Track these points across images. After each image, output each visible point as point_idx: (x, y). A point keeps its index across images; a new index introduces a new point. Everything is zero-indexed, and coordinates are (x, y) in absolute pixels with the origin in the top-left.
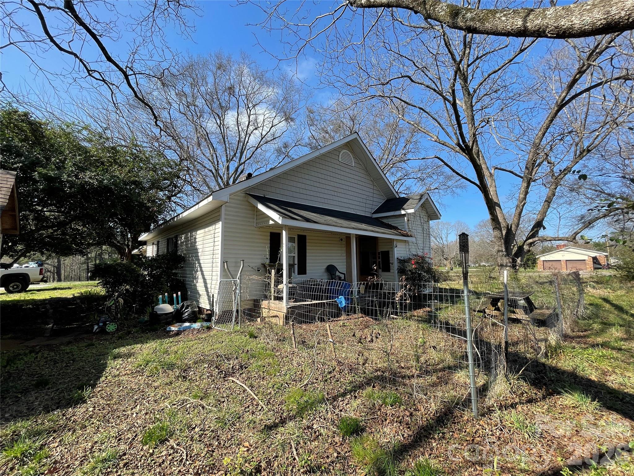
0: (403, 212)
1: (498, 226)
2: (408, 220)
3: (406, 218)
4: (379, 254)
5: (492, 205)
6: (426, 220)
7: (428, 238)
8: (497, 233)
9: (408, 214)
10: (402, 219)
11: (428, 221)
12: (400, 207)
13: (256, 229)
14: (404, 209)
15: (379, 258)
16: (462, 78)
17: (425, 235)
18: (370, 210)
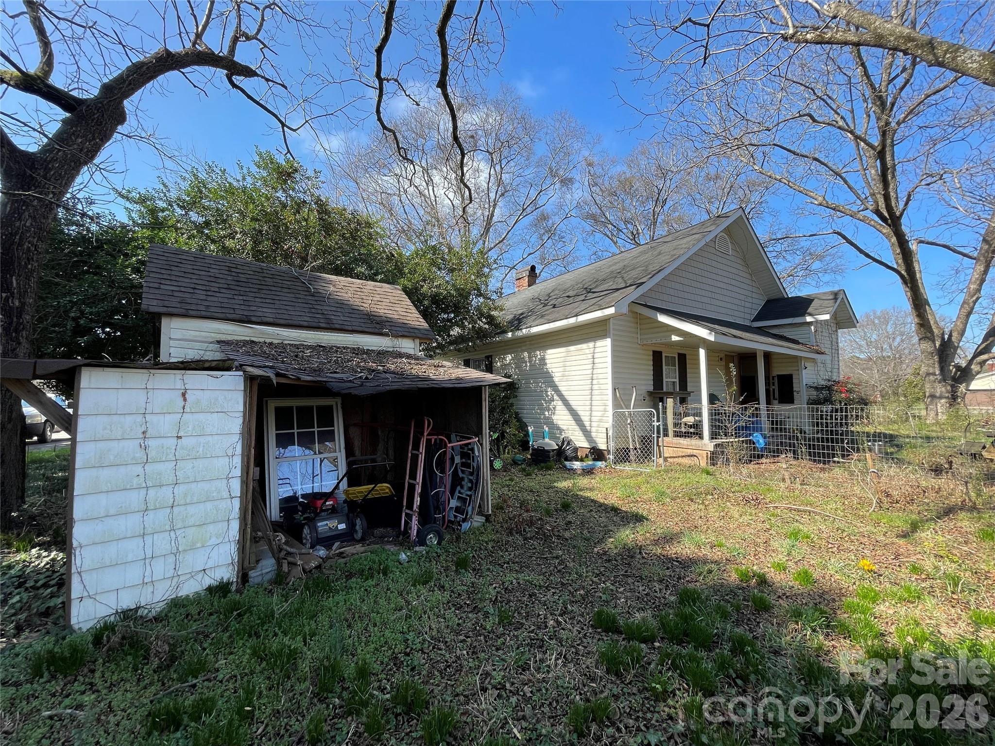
0: (809, 319)
1: (929, 335)
2: (816, 331)
3: (812, 328)
4: (773, 379)
5: (919, 304)
6: (834, 329)
7: (836, 355)
8: (927, 346)
9: (817, 321)
10: (807, 328)
11: (836, 331)
12: (804, 313)
13: (639, 346)
14: (810, 315)
15: (774, 385)
16: (878, 103)
17: (833, 351)
18: (748, 316)
